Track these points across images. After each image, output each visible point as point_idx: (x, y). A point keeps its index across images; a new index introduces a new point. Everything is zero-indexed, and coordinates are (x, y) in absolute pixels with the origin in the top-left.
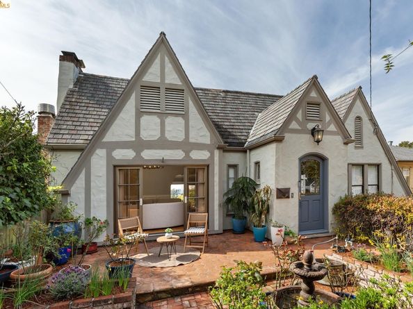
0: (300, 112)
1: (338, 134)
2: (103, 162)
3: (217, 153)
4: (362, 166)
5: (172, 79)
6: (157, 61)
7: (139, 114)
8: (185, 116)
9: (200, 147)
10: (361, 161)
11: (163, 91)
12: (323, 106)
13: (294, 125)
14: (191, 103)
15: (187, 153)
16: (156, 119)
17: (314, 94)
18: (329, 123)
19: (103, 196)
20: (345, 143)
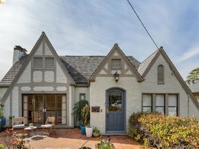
0: (107, 65)
1: (133, 76)
2: (17, 92)
3: (70, 87)
4: (164, 95)
5: (48, 53)
6: (41, 45)
7: (33, 70)
8: (55, 70)
9: (62, 85)
10: (163, 92)
11: (44, 59)
12: (123, 60)
13: (103, 72)
14: (57, 64)
15: (55, 88)
16: (41, 73)
17: (116, 54)
18: (127, 70)
19: (17, 107)
20: (138, 81)
